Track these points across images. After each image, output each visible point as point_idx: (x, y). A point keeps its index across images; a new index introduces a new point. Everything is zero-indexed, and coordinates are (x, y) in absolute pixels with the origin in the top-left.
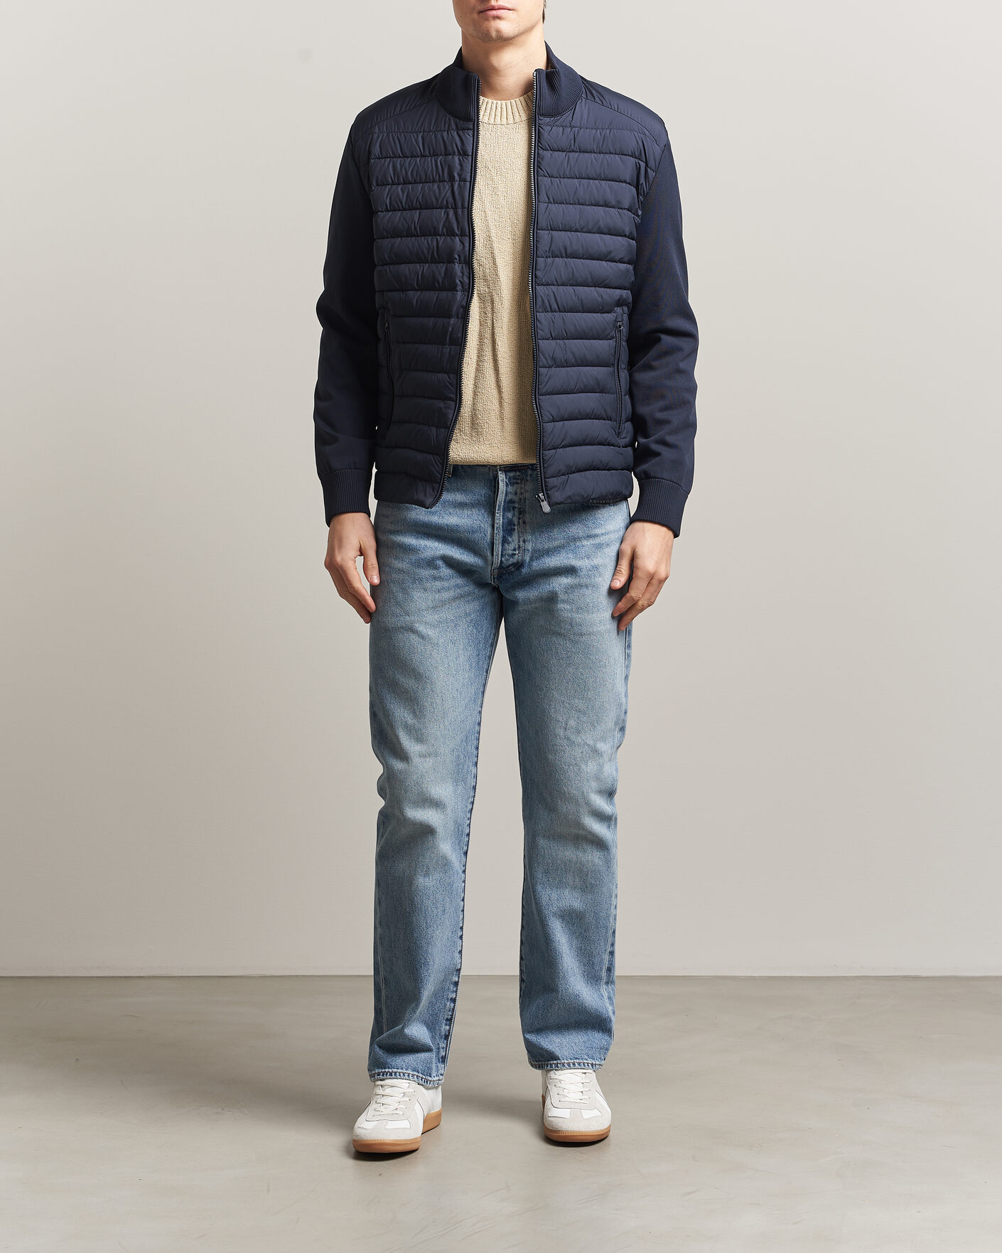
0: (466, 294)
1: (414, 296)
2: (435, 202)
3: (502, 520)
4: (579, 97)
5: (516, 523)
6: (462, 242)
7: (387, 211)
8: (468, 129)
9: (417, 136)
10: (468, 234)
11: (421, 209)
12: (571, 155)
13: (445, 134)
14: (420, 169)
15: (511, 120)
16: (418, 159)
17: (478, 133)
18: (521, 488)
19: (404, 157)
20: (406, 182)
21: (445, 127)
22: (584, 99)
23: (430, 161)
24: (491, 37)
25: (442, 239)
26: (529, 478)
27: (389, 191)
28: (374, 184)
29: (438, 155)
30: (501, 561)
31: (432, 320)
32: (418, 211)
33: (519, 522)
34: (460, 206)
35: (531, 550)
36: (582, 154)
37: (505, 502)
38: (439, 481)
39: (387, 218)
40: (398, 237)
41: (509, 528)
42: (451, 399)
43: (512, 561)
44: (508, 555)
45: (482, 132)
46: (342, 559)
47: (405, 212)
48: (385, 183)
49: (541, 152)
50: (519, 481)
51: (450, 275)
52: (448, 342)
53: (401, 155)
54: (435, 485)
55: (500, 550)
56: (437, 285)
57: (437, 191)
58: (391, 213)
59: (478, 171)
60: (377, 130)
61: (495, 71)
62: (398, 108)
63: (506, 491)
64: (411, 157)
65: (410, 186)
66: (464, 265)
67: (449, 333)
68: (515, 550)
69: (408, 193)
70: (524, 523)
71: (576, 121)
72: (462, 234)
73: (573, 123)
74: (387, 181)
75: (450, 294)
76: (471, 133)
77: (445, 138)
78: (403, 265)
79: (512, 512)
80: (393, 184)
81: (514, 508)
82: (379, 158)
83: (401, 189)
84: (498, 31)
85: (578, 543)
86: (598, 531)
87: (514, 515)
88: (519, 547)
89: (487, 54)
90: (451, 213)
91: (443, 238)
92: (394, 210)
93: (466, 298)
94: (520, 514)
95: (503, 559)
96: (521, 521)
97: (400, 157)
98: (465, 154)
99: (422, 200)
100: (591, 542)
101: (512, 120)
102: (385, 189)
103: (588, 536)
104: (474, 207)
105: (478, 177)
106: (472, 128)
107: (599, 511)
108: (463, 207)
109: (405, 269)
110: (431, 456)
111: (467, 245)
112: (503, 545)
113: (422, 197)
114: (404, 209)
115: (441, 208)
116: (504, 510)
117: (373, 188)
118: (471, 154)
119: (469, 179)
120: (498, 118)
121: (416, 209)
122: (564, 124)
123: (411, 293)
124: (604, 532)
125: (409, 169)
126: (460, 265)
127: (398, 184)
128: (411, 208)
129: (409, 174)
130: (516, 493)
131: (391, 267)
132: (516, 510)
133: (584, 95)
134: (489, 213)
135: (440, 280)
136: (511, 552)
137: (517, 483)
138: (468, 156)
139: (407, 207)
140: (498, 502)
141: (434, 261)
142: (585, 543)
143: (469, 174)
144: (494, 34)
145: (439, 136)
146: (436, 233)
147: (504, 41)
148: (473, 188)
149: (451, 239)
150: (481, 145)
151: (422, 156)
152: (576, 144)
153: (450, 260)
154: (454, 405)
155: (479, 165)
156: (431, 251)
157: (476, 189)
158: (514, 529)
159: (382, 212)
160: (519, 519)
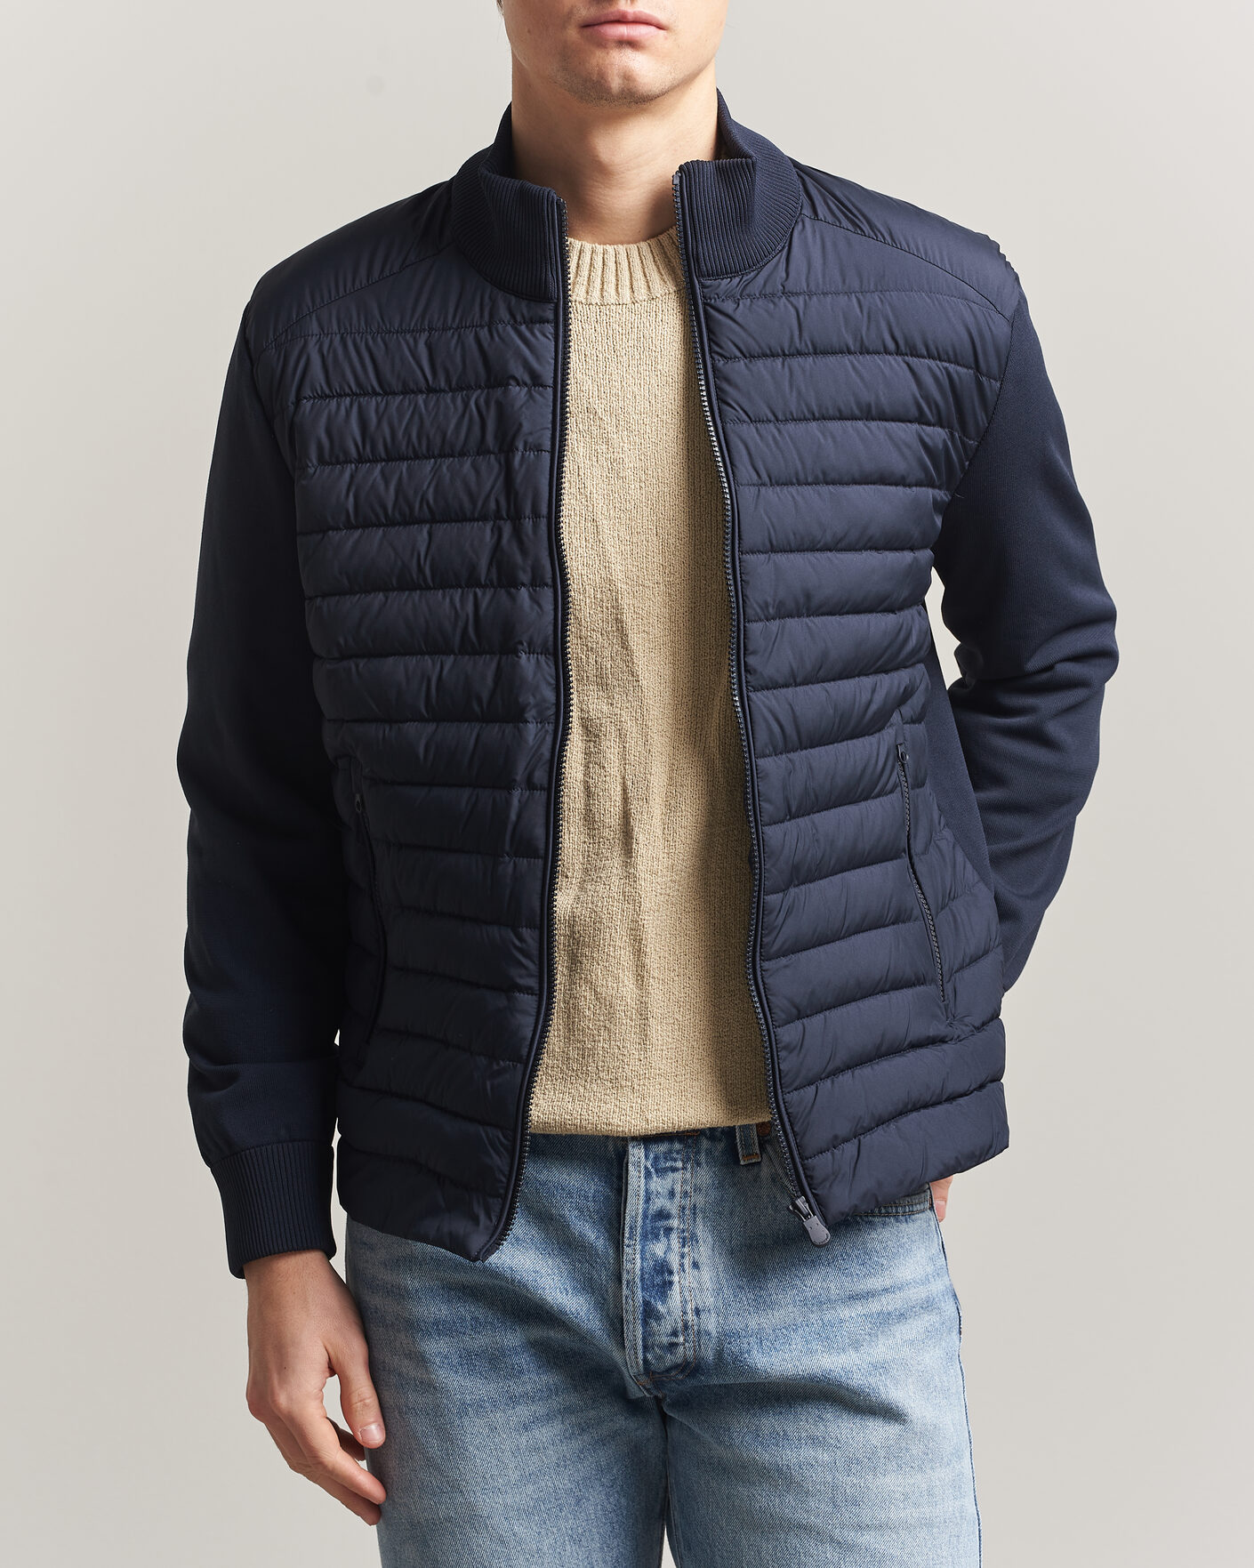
0: (550, 728)
1: (419, 734)
2: (467, 505)
3: (638, 1261)
4: (797, 218)
5: (675, 1267)
6: (535, 601)
7: (350, 527)
8: (543, 321)
9: (416, 341)
10: (549, 581)
11: (433, 520)
12: (796, 362)
13: (484, 333)
14: (427, 423)
15: (642, 293)
16: (421, 399)
17: (567, 331)
18: (684, 1182)
19: (386, 393)
20: (393, 456)
21: (482, 316)
22: (807, 221)
23: (451, 406)
24: (608, 90)
25: (488, 597)
26: (703, 1158)
27: (352, 477)
28: (315, 461)
29: (469, 387)
30: (645, 1360)
31: (465, 795)
32: (425, 529)
33: (682, 1265)
34: (528, 511)
35: (714, 1333)
36: (821, 360)
37: (645, 1216)
38: (502, 1191)
39: (350, 543)
40: (377, 589)
41: (658, 1280)
42: (528, 990)
43: (669, 1359)
44: (661, 1347)
45: (575, 327)
46: (290, 1399)
47: (393, 530)
48: (342, 458)
49: (721, 363)
50: (679, 1164)
51: (508, 683)
52: (507, 848)
53: (378, 389)
54: (491, 1200)
55: (640, 1336)
56: (476, 708)
57: (472, 478)
58: (357, 533)
59: (571, 421)
60: (315, 327)
61: (603, 171)
62: (363, 271)
63: (647, 1191)
64: (405, 392)
65: (404, 466)
66: (542, 659)
67: (510, 827)
68: (675, 1333)
69: (400, 479)
70: (696, 1265)
71: (798, 279)
72: (536, 582)
73: (790, 286)
74: (346, 453)
75: (509, 728)
76: (549, 328)
77: (486, 345)
78: (391, 660)
79: (664, 1240)
80: (361, 460)
81: (668, 1230)
82: (324, 396)
83: (382, 472)
84: (627, 77)
85: (828, 1316)
86: (874, 1283)
87: (669, 1249)
88: (686, 1326)
89: (583, 131)
90: (507, 529)
91: (489, 593)
92: (366, 525)
93: (549, 739)
94: (684, 1246)
95: (649, 1357)
96: (686, 1261)
97: (376, 394)
98: (536, 380)
99: (435, 500)
100: (859, 1309)
101: (644, 291)
102: (342, 472)
103: (851, 1298)
104: (565, 511)
105: (572, 436)
106: (551, 316)
107: (874, 1235)
108: (536, 514)
109: (397, 668)
110: (481, 1129)
111: (549, 607)
112: (645, 1323)
113: (436, 491)
114: (391, 523)
115: (484, 518)
116: (645, 1237)
117: (311, 471)
118: (550, 382)
119: (547, 444)
120: (611, 288)
121: (420, 522)
122: (768, 290)
123: (411, 728)
124: (888, 1283)
125: (400, 422)
126: (533, 658)
127: (375, 460)
128: (410, 521)
129: (400, 434)
130: (672, 1194)
131: (362, 663)
132: (674, 1236)
133: (807, 211)
134: (604, 524)
135: (485, 696)
136: (665, 1340)
137: (674, 1170)
138: (544, 386)
139: (397, 515)
140: (627, 1218)
141: (467, 649)
142: (845, 1312)
143: (548, 433)
144: (615, 83)
145: (471, 339)
146: (473, 581)
147: (636, 101)
148: (560, 466)
149: (509, 594)
150: (573, 357)
151: (431, 390)
152: (806, 336)
153: (508, 647)
154: (535, 1005)
155: (572, 406)
156: (461, 624)
157: (568, 465)
158: (671, 1283)
159: (338, 529)
160: (683, 1256)
